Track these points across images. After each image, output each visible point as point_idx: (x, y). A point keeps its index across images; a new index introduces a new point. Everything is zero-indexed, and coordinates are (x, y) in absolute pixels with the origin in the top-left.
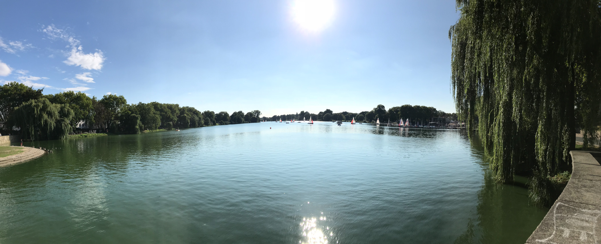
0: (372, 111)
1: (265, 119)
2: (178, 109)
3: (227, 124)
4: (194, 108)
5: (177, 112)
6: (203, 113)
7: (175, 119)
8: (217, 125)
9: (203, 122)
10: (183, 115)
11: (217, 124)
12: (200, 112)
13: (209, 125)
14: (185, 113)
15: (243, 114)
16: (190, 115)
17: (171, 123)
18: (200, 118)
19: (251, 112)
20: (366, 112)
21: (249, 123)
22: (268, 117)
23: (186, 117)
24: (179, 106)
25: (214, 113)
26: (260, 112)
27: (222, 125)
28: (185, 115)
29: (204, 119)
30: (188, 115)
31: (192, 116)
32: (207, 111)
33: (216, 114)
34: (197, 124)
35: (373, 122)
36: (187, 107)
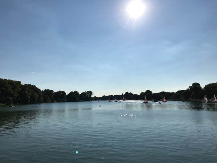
0: (187, 89)
1: (96, 99)
2: (20, 86)
3: (64, 102)
4: (35, 86)
5: (19, 88)
6: (43, 91)
7: (16, 95)
8: (55, 102)
9: (42, 99)
10: (24, 92)
12: (41, 90)
13: (48, 101)
14: (26, 90)
15: (78, 93)
16: (31, 92)
17: (11, 98)
18: (40, 96)
19: (84, 92)
20: (182, 91)
21: (83, 101)
22: (99, 97)
23: (26, 93)
24: (21, 83)
25: (53, 92)
26: (92, 92)
27: (59, 102)
28: (26, 92)
29: (44, 96)
30: (29, 92)
31: (33, 93)
32: (46, 89)
33: (55, 93)
34: (36, 100)
35: (190, 99)
36: (29, 84)
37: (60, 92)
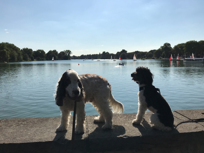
0: (159, 49)
1: (75, 58)
3: (44, 60)
4: (14, 45)
6: (22, 50)
9: (22, 57)
10: (2, 50)
11: (35, 60)
13: (28, 60)
14: (5, 49)
15: (57, 52)
16: (10, 51)
18: (19, 54)
19: (63, 51)
20: (154, 50)
21: (62, 60)
22: (77, 56)
25: (32, 50)
26: (70, 52)
27: (39, 60)
29: (23, 55)
32: (25, 48)
33: (34, 51)
34: (16, 59)
35: (161, 58)
37: (39, 51)
